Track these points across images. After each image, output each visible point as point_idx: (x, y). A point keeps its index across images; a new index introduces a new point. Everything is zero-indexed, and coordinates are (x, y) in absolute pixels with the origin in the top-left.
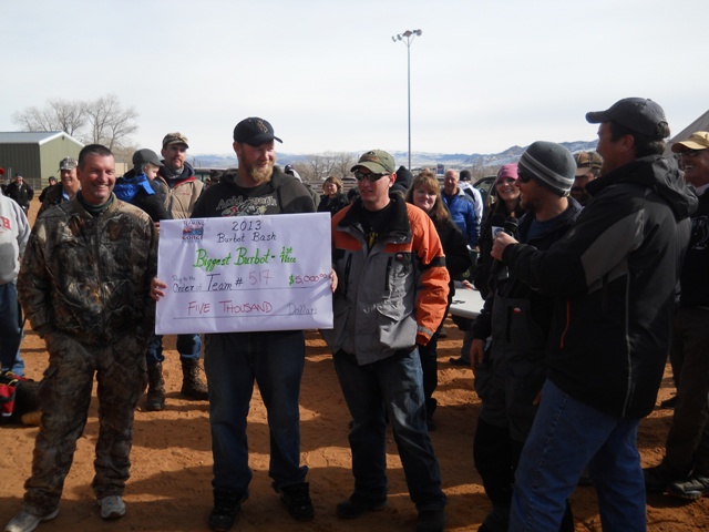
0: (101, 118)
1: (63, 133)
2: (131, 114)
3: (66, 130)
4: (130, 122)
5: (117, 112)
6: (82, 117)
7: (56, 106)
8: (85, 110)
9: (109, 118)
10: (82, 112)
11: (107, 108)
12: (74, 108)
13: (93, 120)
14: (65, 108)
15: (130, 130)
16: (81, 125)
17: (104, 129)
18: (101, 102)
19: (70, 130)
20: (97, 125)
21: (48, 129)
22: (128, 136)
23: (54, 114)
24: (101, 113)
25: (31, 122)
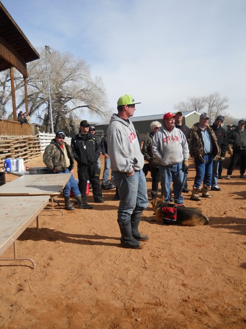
0: (211, 103)
1: (195, 112)
2: (225, 100)
3: (196, 110)
4: (225, 104)
5: (219, 100)
6: (203, 104)
7: (192, 100)
8: (204, 100)
9: (215, 103)
10: (203, 101)
11: (214, 98)
12: (199, 100)
13: (208, 105)
14: (195, 100)
15: (225, 108)
16: (203, 107)
17: (213, 108)
18: (211, 96)
19: (198, 110)
20: (210, 107)
21: (188, 110)
22: (224, 110)
23: (191, 103)
24: (212, 101)
25: (181, 108)
